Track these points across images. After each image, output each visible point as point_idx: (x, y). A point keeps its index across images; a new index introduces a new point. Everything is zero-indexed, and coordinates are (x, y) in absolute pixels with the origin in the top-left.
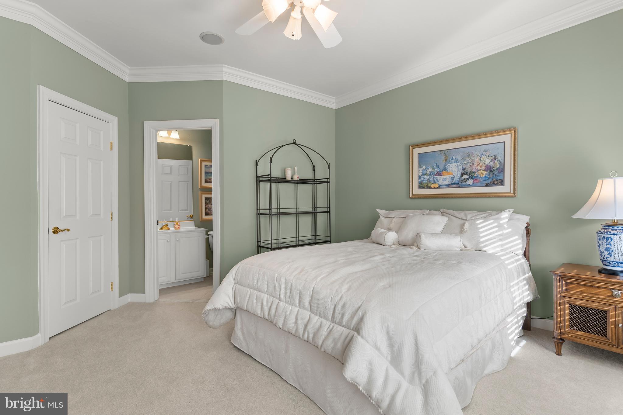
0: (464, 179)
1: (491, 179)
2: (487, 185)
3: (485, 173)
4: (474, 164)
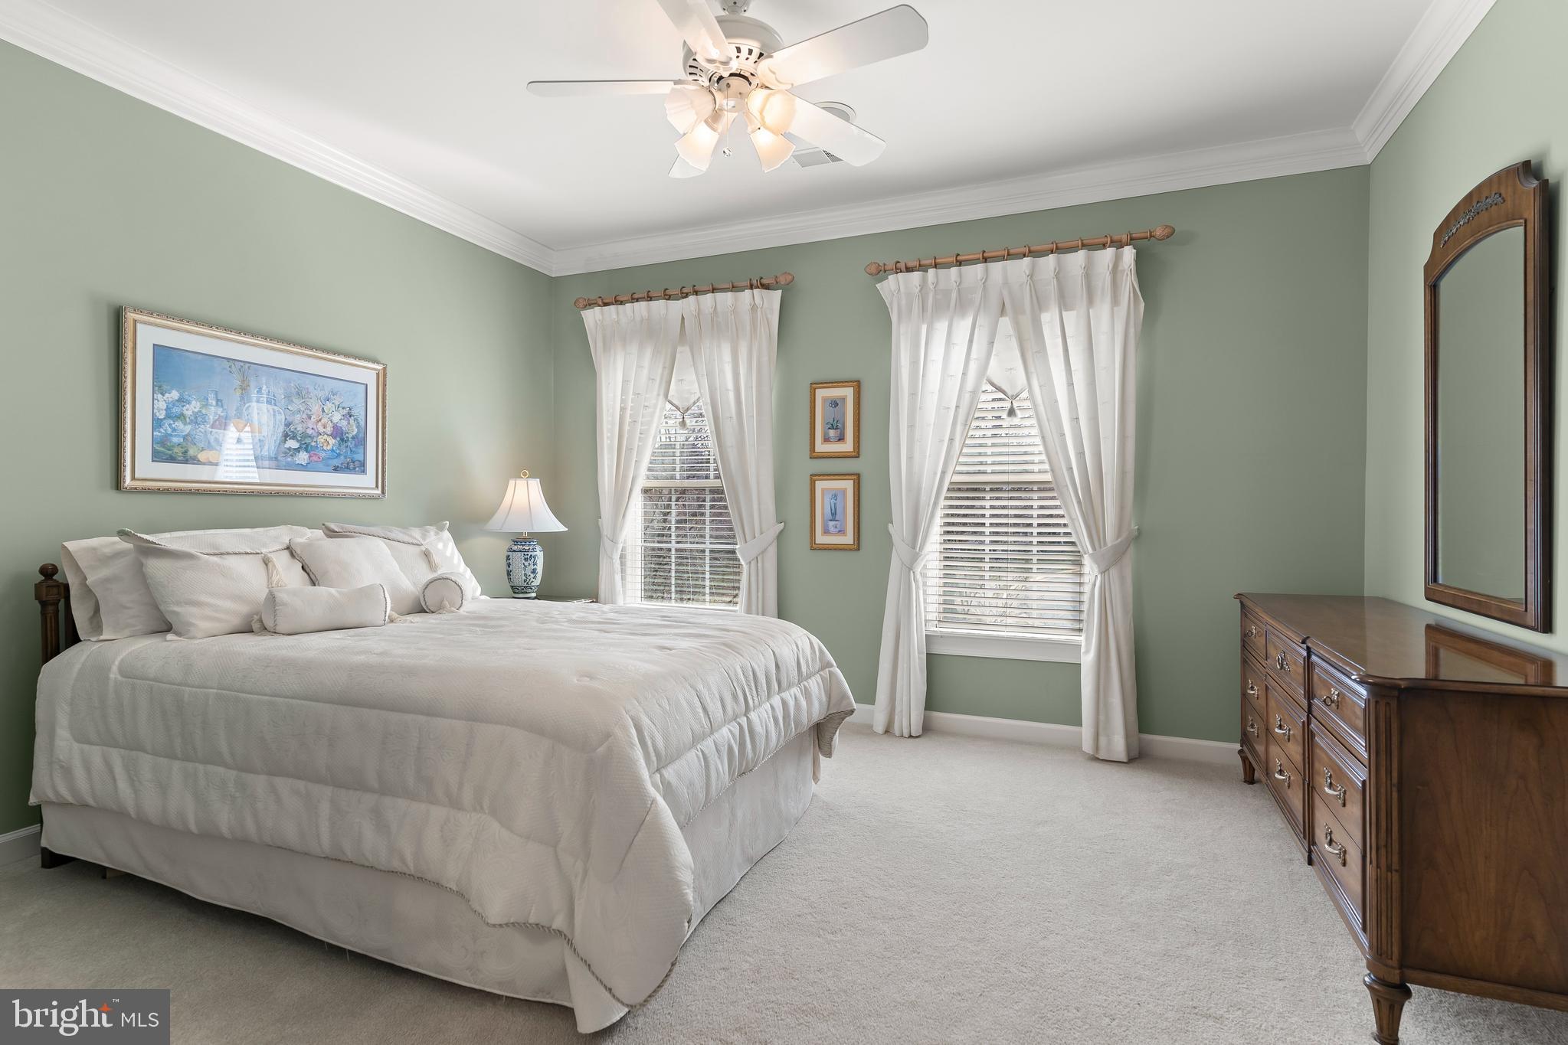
0: (289, 449)
1: (342, 457)
2: (336, 469)
3: (332, 441)
4: (310, 418)
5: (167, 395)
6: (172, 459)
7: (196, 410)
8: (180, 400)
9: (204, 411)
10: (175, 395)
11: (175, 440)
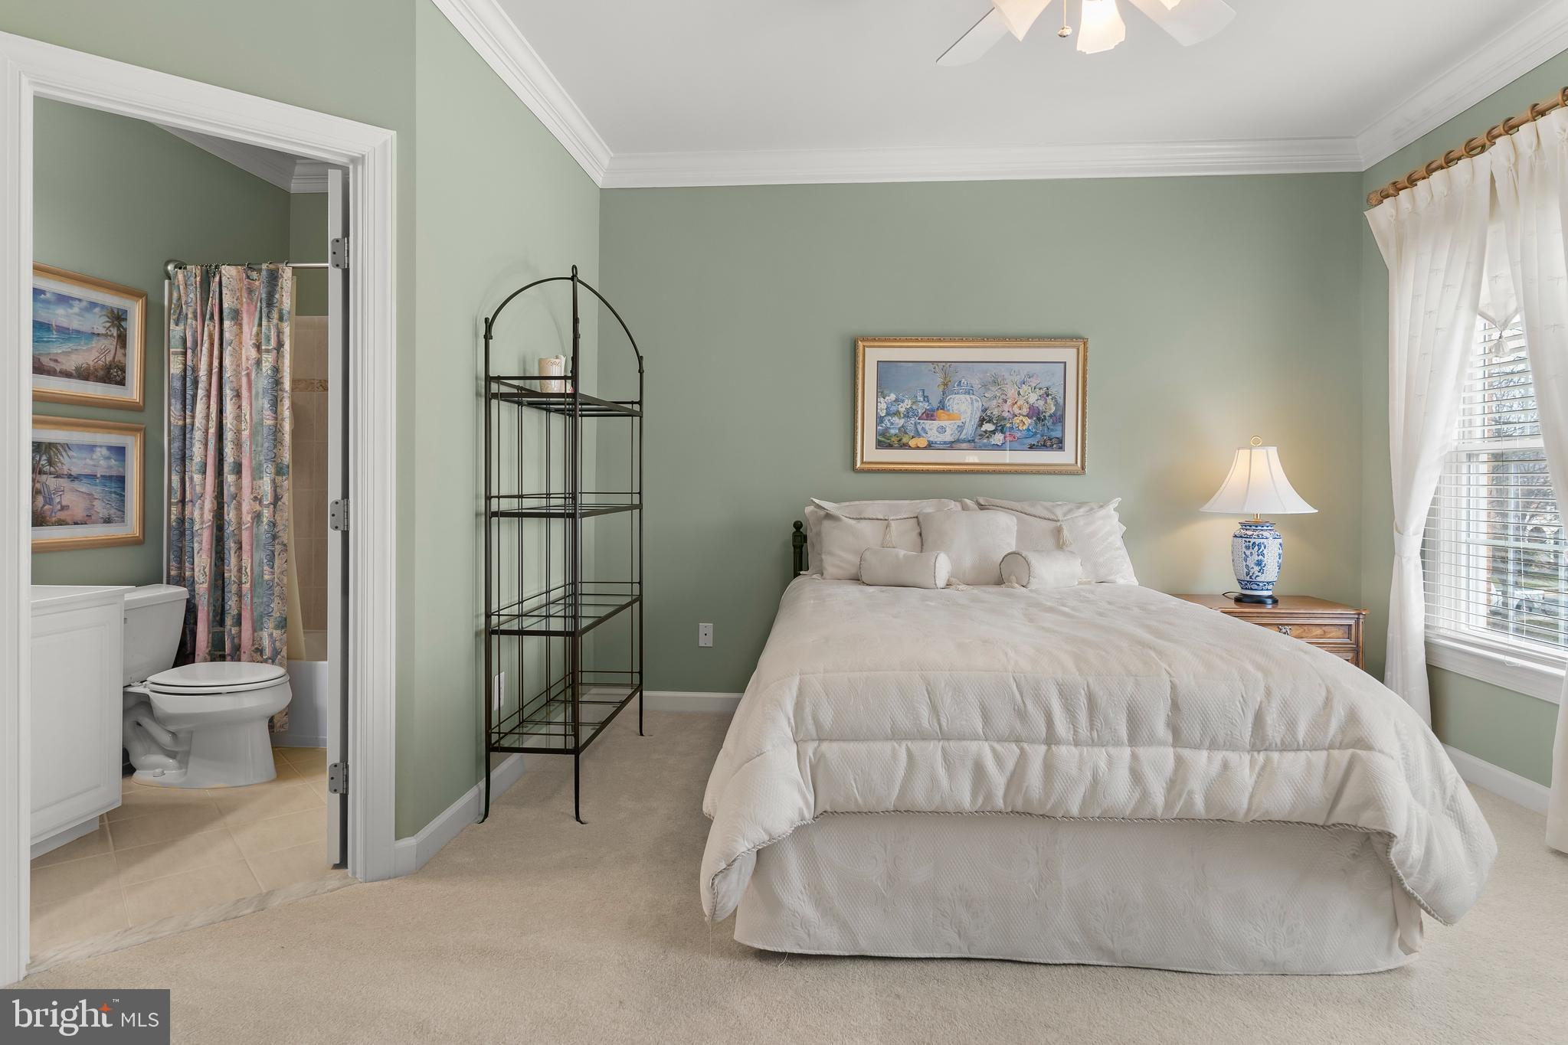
0: (986, 432)
1: (1039, 436)
2: (1032, 447)
3: (1028, 421)
4: (1006, 402)
5: (887, 398)
6: (890, 446)
7: (908, 407)
8: (896, 400)
9: (914, 407)
10: (893, 397)
11: (893, 431)
